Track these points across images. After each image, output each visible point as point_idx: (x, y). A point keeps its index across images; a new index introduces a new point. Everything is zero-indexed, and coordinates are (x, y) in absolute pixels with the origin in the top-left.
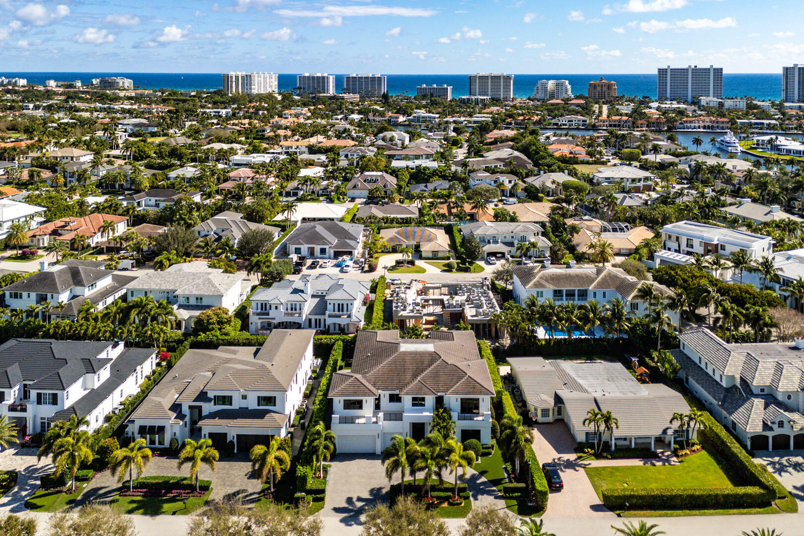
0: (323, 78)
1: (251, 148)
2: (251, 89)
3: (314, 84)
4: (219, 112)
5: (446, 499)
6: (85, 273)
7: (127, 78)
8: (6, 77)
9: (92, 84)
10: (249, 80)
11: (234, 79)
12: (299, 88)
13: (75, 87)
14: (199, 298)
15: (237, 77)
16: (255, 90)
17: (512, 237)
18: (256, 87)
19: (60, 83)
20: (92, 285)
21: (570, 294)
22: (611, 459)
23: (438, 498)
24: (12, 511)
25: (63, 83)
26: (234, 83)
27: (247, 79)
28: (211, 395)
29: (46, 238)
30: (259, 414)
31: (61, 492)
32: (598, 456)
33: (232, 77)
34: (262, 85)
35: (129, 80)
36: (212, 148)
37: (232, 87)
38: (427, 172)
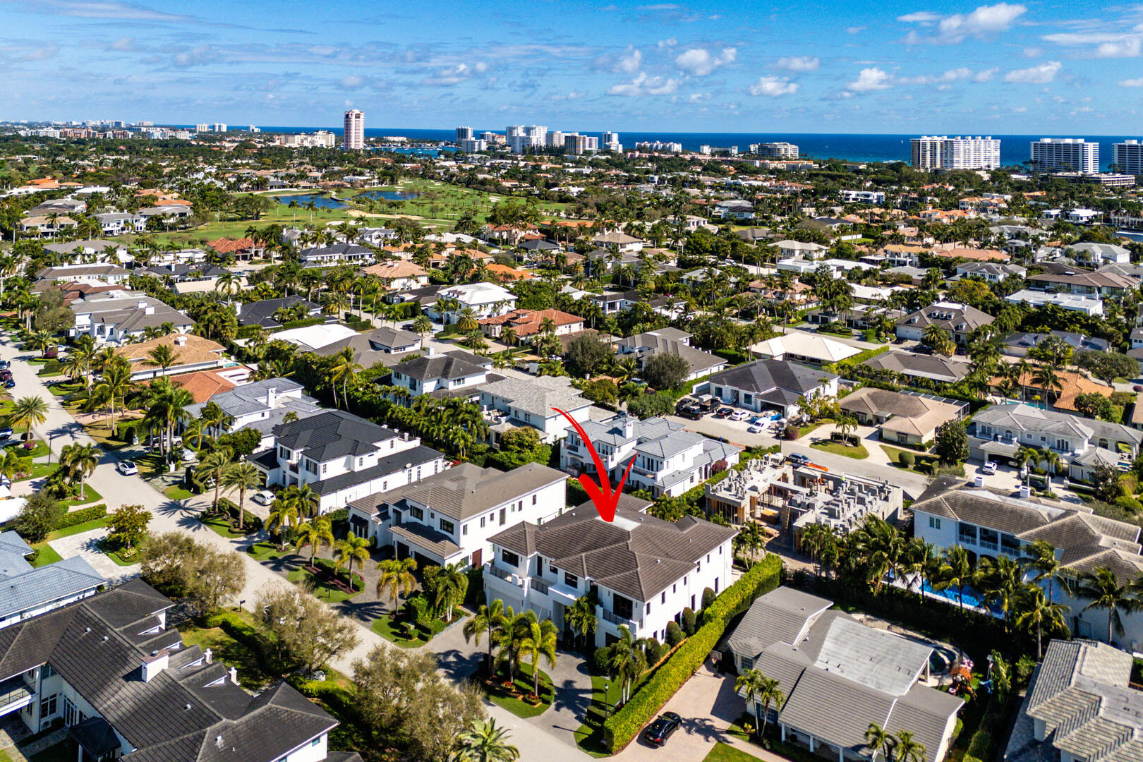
0: (1076, 146)
1: (834, 250)
2: (952, 162)
3: (1058, 156)
4: (868, 196)
5: (524, 691)
6: (456, 365)
7: (791, 143)
8: (661, 142)
9: (750, 152)
10: (949, 149)
11: (928, 147)
12: (1034, 163)
13: (730, 155)
14: (527, 415)
15: (933, 145)
16: (960, 164)
17: (1043, 439)
18: (962, 160)
19: (716, 149)
20: (459, 380)
21: (989, 537)
22: (769, 750)
23: (518, 687)
24: (238, 549)
25: (718, 149)
26: (928, 154)
27: (948, 148)
28: (409, 503)
29: (499, 328)
30: (436, 537)
31: (274, 548)
32: (755, 739)
33: (925, 144)
34: (972, 157)
35: (794, 146)
36: (776, 246)
37: (924, 159)
38: (1060, 315)
